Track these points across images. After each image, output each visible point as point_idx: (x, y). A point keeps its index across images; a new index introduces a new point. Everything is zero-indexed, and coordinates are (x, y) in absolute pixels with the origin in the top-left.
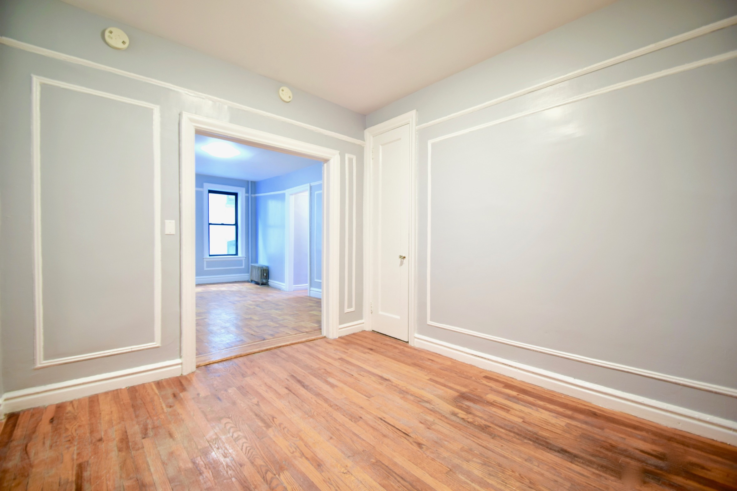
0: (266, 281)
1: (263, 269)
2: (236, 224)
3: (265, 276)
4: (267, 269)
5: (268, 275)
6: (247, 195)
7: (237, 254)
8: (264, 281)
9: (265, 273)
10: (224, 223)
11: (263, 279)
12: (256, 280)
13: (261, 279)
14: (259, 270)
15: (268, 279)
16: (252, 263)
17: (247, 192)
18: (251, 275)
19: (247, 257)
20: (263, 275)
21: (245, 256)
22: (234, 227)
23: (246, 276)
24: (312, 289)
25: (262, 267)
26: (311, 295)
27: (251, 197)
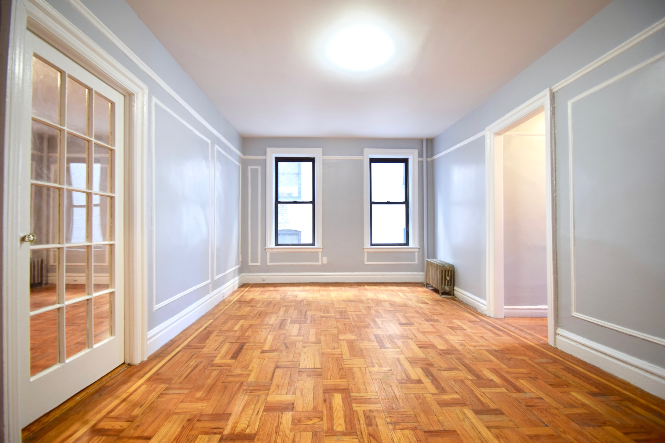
0: (450, 288)
1: (444, 269)
2: (406, 202)
3: (448, 281)
4: (451, 269)
5: (452, 280)
6: (421, 159)
7: (407, 244)
8: (447, 288)
9: (448, 276)
10: (391, 201)
11: (445, 285)
12: (434, 286)
13: (442, 285)
14: (439, 271)
15: (454, 286)
16: (428, 258)
17: (421, 155)
18: (427, 275)
19: (421, 248)
20: (445, 279)
21: (419, 247)
22: (404, 206)
23: (419, 276)
24: (560, 331)
25: (443, 266)
26: (560, 347)
27: (427, 162)
